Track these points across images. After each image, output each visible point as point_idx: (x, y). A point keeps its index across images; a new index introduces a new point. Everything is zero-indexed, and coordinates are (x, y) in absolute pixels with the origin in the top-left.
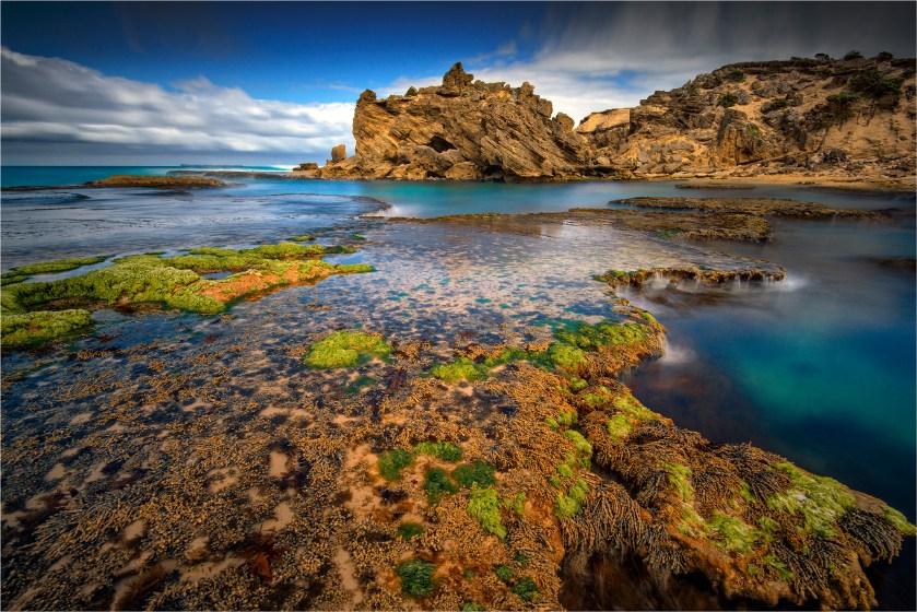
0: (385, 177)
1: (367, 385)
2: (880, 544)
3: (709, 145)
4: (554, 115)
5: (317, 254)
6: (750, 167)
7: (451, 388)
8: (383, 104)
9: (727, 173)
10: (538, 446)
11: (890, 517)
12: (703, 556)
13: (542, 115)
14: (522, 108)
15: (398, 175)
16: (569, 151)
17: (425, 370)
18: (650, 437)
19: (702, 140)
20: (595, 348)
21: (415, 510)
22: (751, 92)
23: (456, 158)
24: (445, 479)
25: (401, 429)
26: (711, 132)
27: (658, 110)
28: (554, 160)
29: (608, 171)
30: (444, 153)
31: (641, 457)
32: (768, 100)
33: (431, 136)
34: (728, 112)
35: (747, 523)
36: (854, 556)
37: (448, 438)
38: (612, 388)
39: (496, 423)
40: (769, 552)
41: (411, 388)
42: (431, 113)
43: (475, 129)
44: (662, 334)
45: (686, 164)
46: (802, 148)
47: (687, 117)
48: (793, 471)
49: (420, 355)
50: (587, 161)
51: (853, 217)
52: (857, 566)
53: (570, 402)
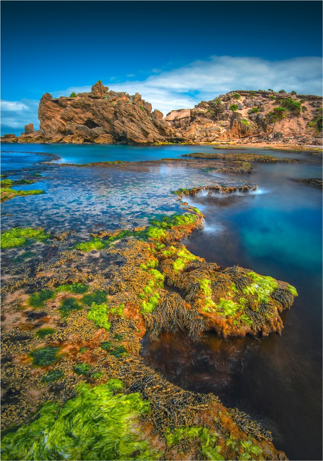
0: (58, 142)
1: (29, 257)
2: (286, 302)
3: (226, 128)
4: (153, 111)
5: (8, 185)
6: (244, 140)
7: (86, 254)
8: (56, 101)
9: (235, 142)
10: (134, 279)
11: (290, 289)
12: (214, 320)
13: (146, 110)
14: (135, 106)
15: (67, 141)
16: (162, 130)
17: (70, 246)
18: (193, 268)
19: (224, 126)
20: (170, 228)
21: (51, 321)
22: (243, 104)
23: (100, 132)
24: (75, 303)
25: (49, 279)
26: (227, 122)
27: (203, 110)
28: (154, 134)
29: (182, 140)
30: (93, 129)
31: (188, 278)
32: (250, 108)
33: (86, 120)
34: (234, 113)
35: (234, 302)
36: (276, 308)
37: (80, 281)
38: (177, 247)
39: (112, 270)
40: (243, 313)
41: (59, 256)
42: (86, 107)
43: (111, 117)
44: (203, 219)
45: (217, 138)
46: (265, 132)
47: (216, 114)
48: (255, 276)
49: (68, 238)
50: (171, 135)
51: (284, 162)
52: (276, 312)
53: (155, 256)
